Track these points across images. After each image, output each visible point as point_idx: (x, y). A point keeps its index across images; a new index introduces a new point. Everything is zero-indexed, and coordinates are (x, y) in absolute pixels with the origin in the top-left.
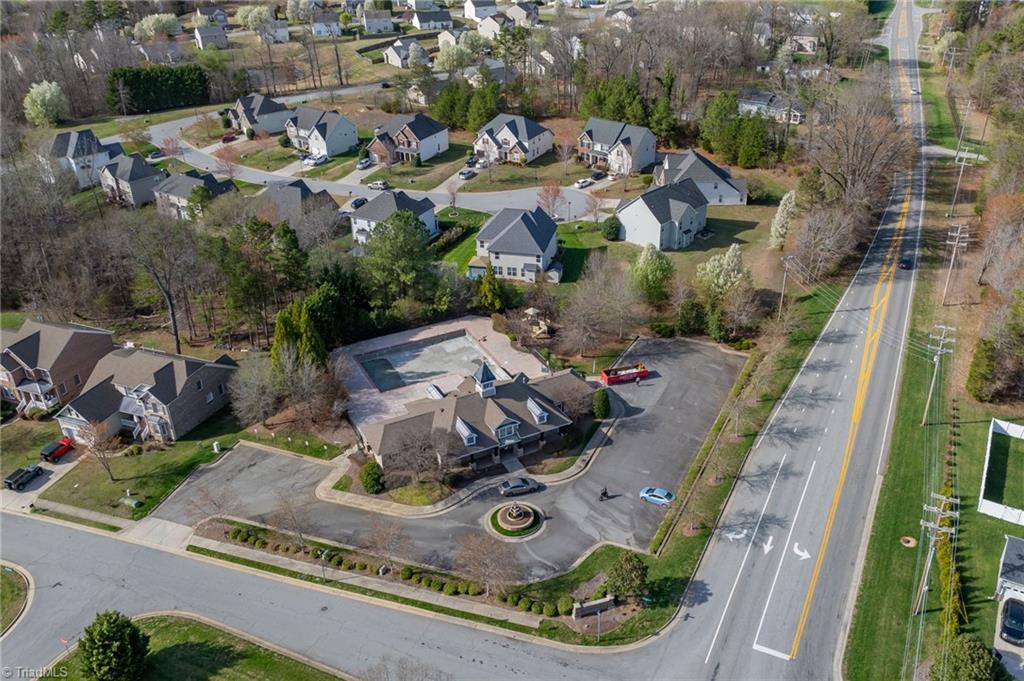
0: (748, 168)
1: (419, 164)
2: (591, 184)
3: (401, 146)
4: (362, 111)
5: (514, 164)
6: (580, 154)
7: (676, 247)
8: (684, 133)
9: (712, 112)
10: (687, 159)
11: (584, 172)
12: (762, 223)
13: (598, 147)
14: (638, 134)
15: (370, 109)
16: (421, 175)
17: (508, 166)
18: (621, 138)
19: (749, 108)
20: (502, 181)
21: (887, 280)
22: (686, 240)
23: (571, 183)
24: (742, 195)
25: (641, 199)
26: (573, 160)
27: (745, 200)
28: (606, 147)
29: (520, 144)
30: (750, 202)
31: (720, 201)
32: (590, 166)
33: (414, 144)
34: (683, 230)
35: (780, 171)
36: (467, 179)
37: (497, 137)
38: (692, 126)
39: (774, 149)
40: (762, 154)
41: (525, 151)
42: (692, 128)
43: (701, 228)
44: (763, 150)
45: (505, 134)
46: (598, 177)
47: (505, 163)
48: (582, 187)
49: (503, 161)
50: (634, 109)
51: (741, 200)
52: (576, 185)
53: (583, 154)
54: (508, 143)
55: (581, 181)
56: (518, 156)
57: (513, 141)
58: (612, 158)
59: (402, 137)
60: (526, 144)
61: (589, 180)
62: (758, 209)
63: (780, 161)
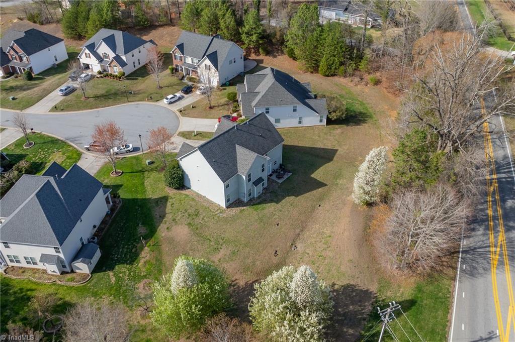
0: (328, 76)
1: (30, 77)
2: (180, 99)
3: (15, 61)
4: (15, 21)
5: (114, 77)
6: (174, 66)
7: (245, 200)
8: (271, 40)
9: (296, 21)
10: (266, 80)
11: (177, 84)
12: (341, 151)
13: (189, 60)
14: (225, 48)
15: (21, 19)
16: (28, 89)
17: (109, 79)
18: (207, 54)
19: (328, 15)
20: (97, 97)
21: (501, 263)
22: (257, 190)
23: (162, 98)
24: (321, 117)
25: (198, 151)
26: (168, 71)
27: (325, 121)
28: (196, 61)
29: (118, 59)
30: (329, 122)
31: (300, 122)
32: (183, 77)
33: (25, 59)
34: (253, 180)
35: (357, 79)
36: (66, 95)
37: (98, 51)
38: (278, 34)
39: (351, 59)
40: (342, 64)
41: (123, 64)
42: (278, 37)
43: (277, 166)
44: (342, 59)
45: (103, 49)
46: (188, 90)
47: (107, 76)
48: (171, 103)
49: (104, 74)
50: (227, 20)
51: (321, 121)
52: (165, 100)
53: (177, 66)
54: (108, 57)
55: (170, 97)
56: (117, 70)
57: (112, 55)
58: (201, 71)
59: (12, 52)
60: (124, 58)
61: (178, 95)
62: (338, 130)
63: (356, 69)
